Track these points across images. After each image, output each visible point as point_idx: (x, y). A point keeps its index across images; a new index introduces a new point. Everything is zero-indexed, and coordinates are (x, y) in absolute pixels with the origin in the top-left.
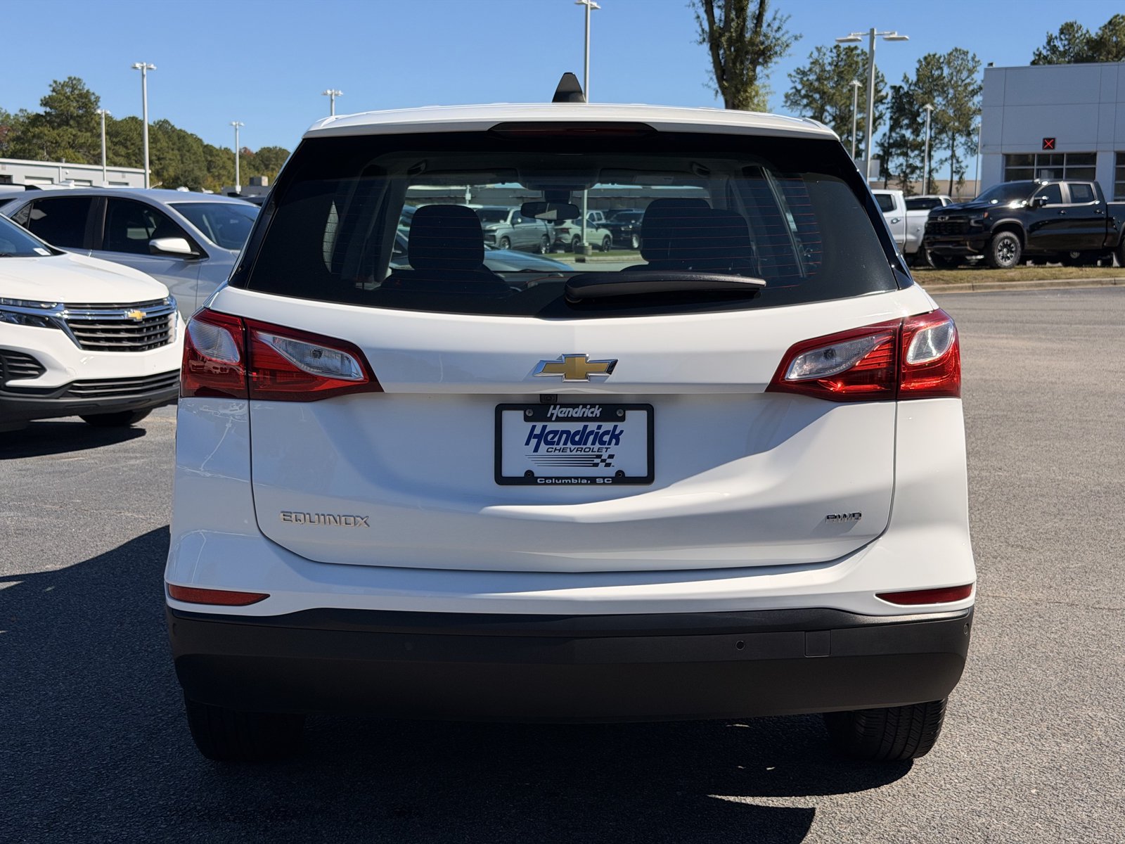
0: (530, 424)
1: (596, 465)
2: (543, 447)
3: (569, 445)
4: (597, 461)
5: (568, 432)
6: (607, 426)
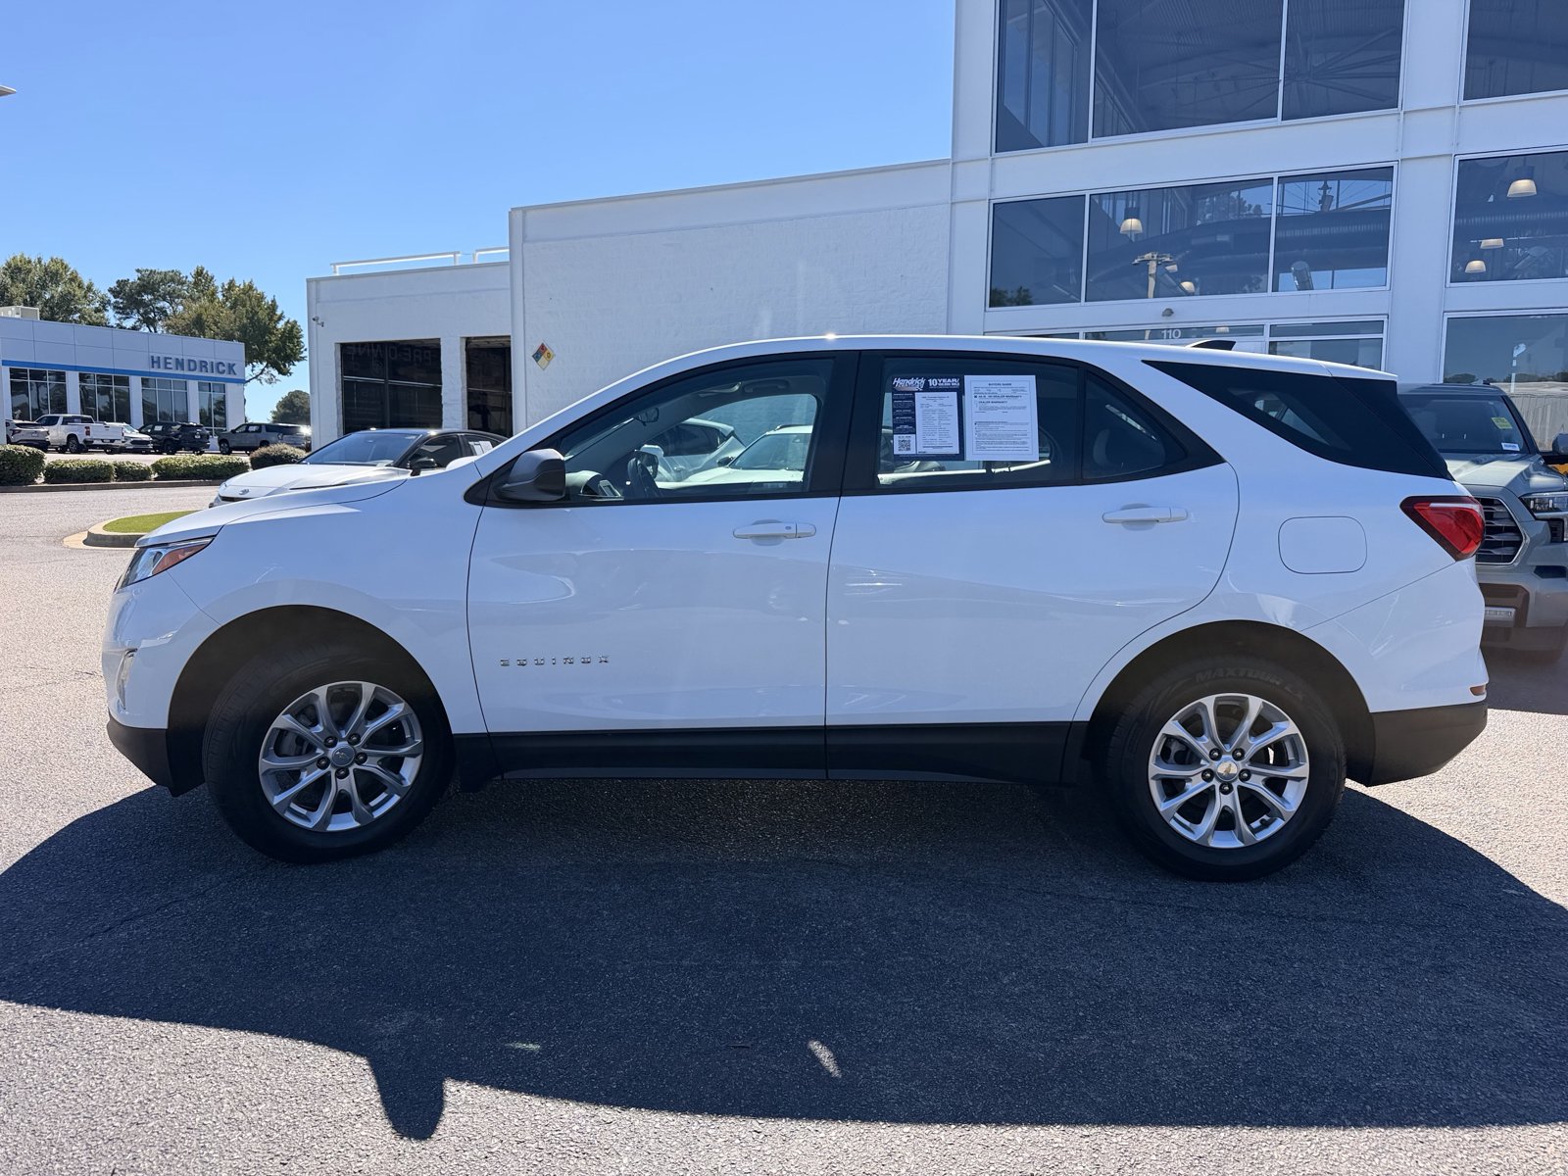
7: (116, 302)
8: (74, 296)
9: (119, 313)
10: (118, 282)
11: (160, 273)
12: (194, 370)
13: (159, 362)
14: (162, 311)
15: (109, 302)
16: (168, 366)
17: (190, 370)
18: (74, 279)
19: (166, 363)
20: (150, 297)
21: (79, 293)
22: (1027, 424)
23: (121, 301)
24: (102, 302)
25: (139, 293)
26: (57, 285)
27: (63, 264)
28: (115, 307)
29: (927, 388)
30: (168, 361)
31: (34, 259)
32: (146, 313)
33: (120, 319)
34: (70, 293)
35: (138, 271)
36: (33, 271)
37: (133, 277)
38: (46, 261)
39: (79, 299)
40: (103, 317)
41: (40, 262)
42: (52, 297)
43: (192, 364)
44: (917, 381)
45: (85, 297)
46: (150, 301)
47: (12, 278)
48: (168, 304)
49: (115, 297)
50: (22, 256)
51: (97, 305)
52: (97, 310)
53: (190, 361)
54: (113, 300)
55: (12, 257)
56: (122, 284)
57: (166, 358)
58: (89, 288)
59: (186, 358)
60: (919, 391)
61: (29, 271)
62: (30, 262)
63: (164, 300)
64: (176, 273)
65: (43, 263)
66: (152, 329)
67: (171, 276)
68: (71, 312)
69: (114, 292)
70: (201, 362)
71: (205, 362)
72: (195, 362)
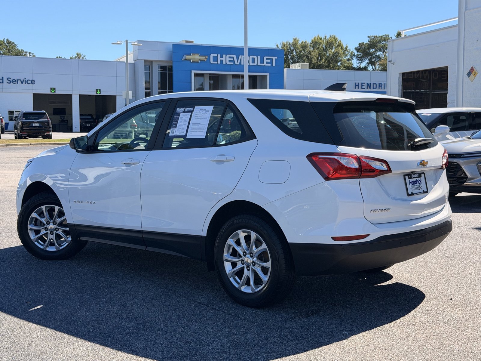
0: (409, 179)
1: (420, 189)
2: (412, 185)
3: (415, 185)
4: (420, 188)
5: (414, 181)
6: (419, 179)
7: (358, 55)
8: (339, 53)
9: (358, 60)
10: (359, 44)
11: (379, 37)
12: (376, 88)
13: (358, 86)
14: (379, 57)
15: (354, 55)
16: (363, 87)
17: (373, 89)
18: (339, 45)
19: (362, 86)
20: (374, 50)
21: (341, 52)
22: (205, 124)
23: (360, 53)
24: (351, 55)
25: (369, 49)
26: (332, 48)
27: (335, 38)
28: (357, 57)
29: (184, 112)
30: (363, 84)
31: (323, 37)
32: (371, 59)
33: (358, 63)
34: (337, 52)
35: (369, 37)
36: (322, 43)
37: (366, 41)
38: (328, 38)
39: (341, 55)
40: (351, 63)
41: (325, 38)
42: (329, 55)
43: (375, 85)
44: (183, 109)
45: (344, 53)
46: (374, 52)
47: (313, 47)
48: (381, 53)
49: (358, 52)
50: (318, 36)
51: (349, 57)
52: (349, 60)
53: (374, 84)
54: (356, 53)
55: (314, 37)
56: (361, 45)
57: (362, 83)
58: (346, 49)
59: (372, 83)
60: (182, 113)
61: (320, 43)
62: (321, 39)
63: (380, 51)
64: (387, 36)
65: (326, 39)
66: (374, 67)
67: (384, 38)
68: (337, 62)
69: (357, 50)
70: (379, 84)
71: (382, 84)
72: (376, 84)
